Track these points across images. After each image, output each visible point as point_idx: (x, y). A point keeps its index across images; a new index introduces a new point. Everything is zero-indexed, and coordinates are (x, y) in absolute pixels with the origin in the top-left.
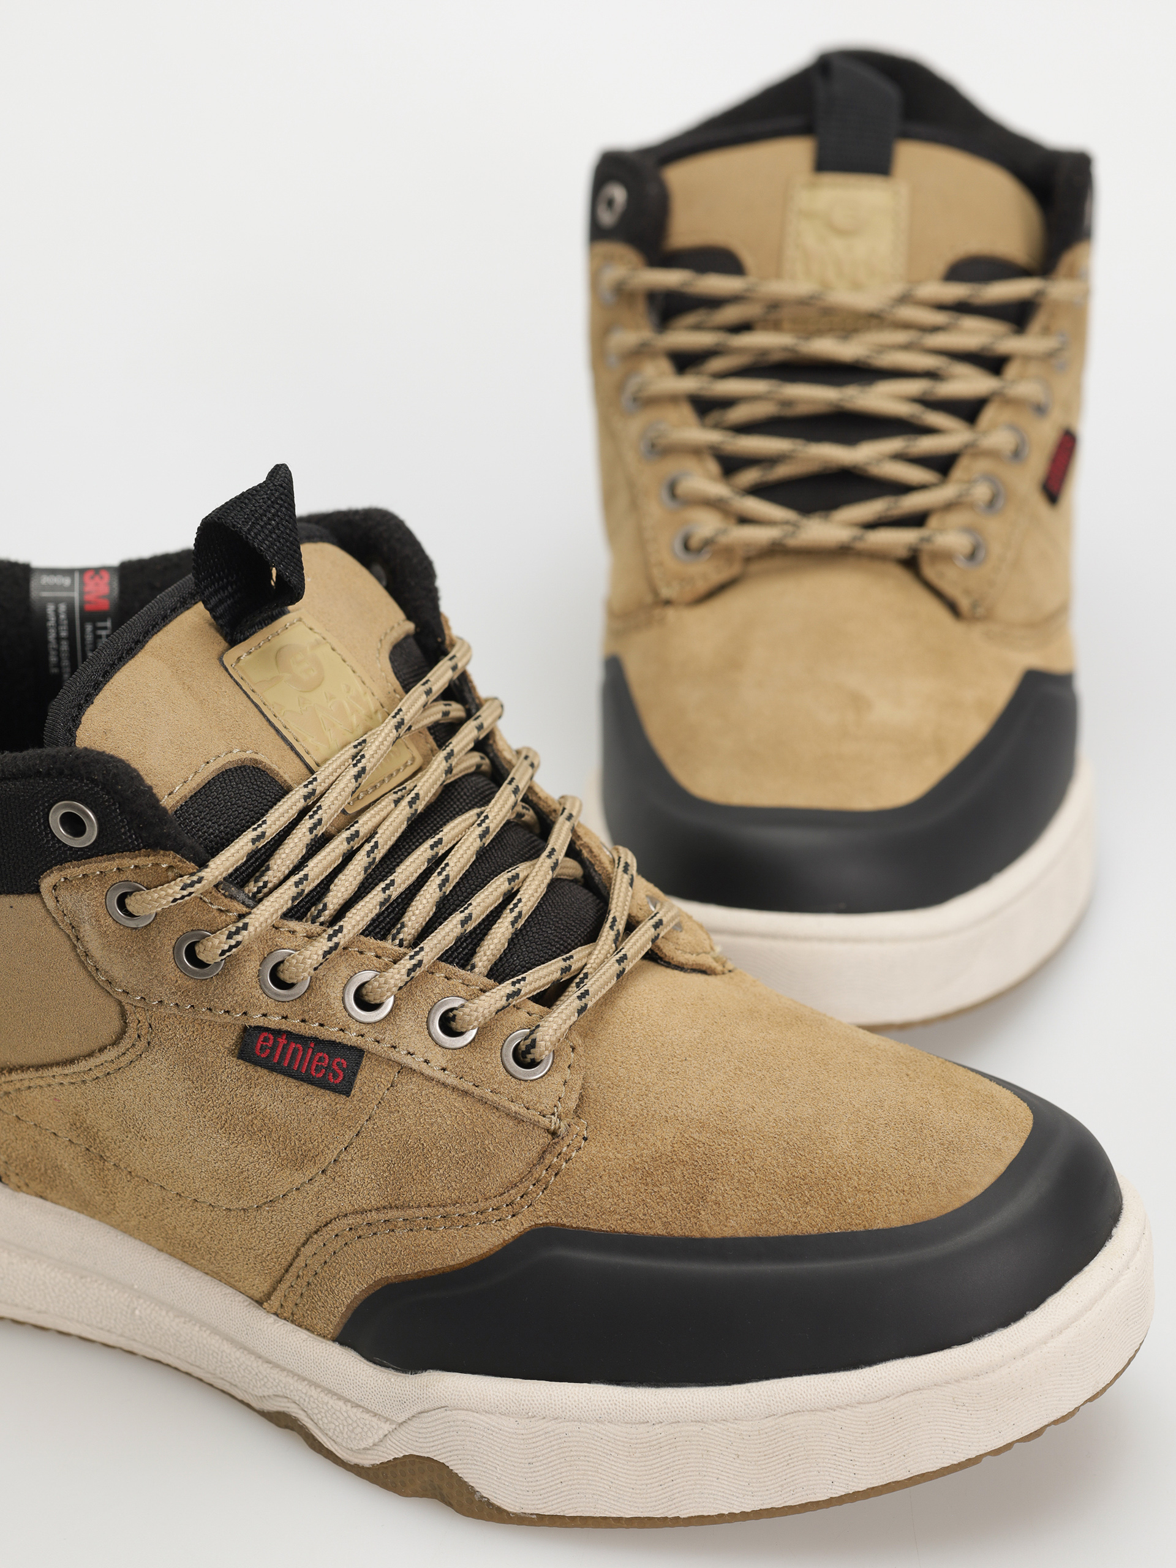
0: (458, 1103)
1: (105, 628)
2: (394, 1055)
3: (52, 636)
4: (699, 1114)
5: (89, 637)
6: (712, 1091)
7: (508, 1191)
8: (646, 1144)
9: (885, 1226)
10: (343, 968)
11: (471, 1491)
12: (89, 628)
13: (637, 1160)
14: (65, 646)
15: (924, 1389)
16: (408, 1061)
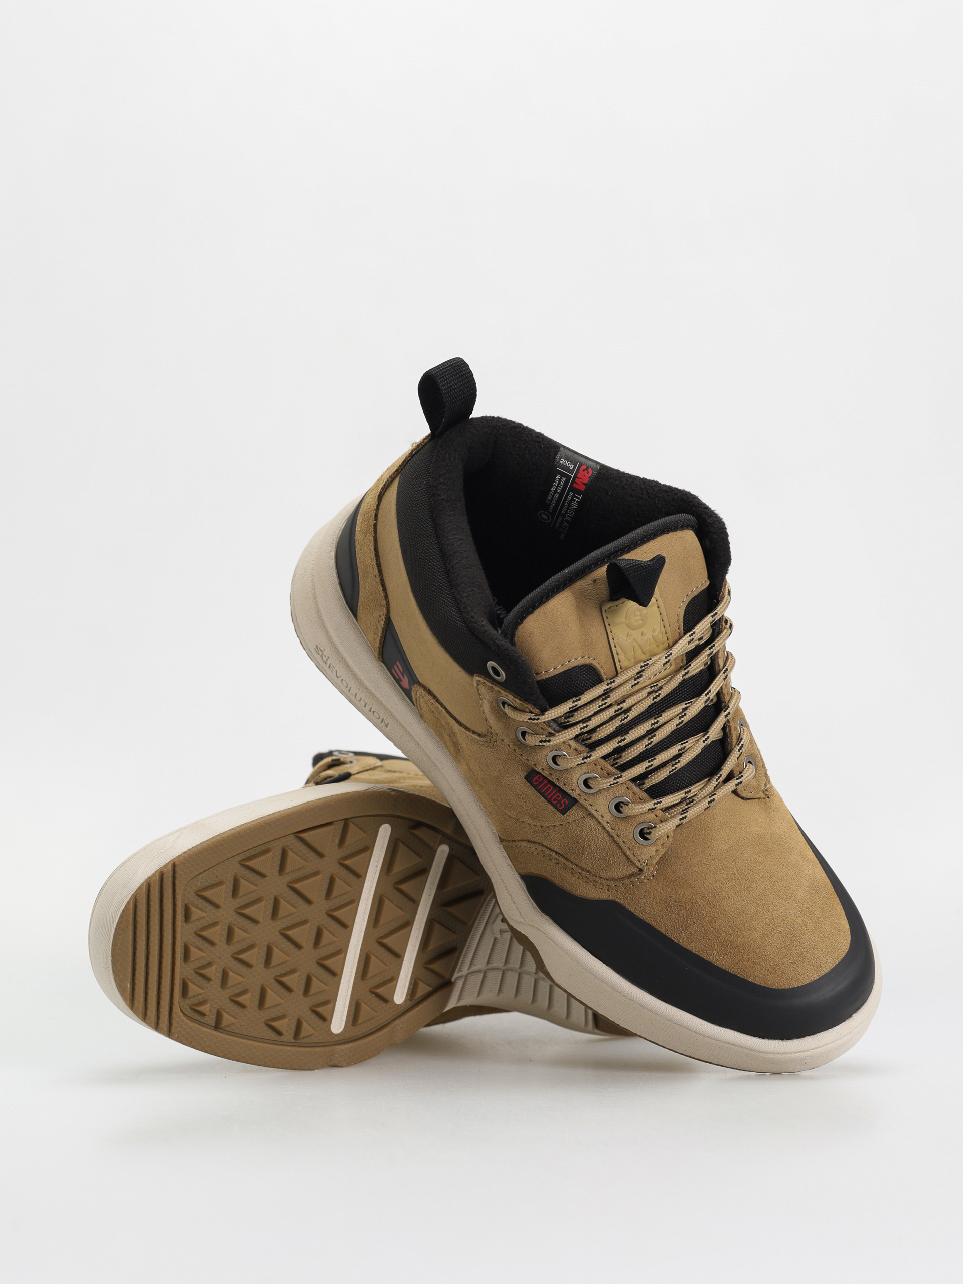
0: (607, 839)
1: (578, 498)
2: (589, 808)
3: (553, 489)
4: (705, 890)
5: (569, 498)
6: (716, 881)
7: (611, 881)
8: (676, 892)
9: (753, 981)
10: (584, 768)
11: (544, 966)
12: (571, 494)
13: (668, 898)
14: (557, 495)
15: (736, 1046)
16: (595, 813)
